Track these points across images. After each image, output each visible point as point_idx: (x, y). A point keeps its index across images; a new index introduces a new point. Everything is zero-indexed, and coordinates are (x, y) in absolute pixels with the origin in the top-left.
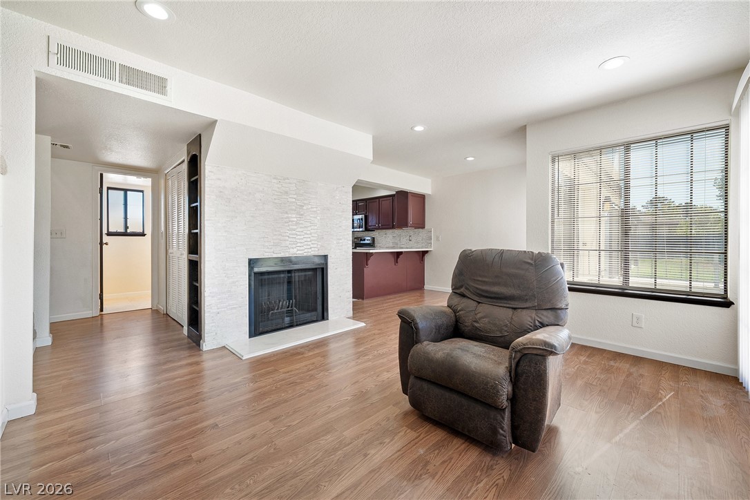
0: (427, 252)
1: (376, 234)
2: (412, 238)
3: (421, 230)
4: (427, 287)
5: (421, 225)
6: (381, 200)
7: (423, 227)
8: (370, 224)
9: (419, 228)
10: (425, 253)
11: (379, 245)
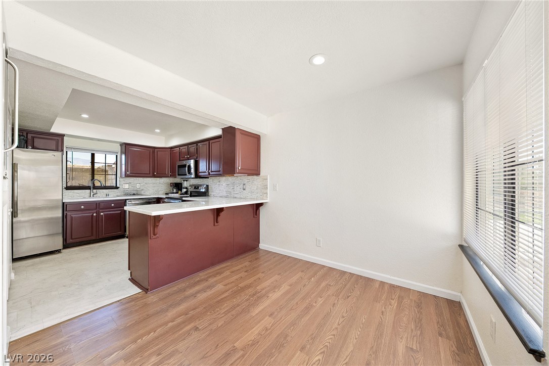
0: (261, 204)
1: (209, 182)
2: (247, 187)
3: (255, 177)
4: (262, 246)
5: (255, 171)
6: (211, 142)
7: (258, 174)
8: (200, 171)
9: (253, 175)
10: (259, 206)
11: (213, 194)
